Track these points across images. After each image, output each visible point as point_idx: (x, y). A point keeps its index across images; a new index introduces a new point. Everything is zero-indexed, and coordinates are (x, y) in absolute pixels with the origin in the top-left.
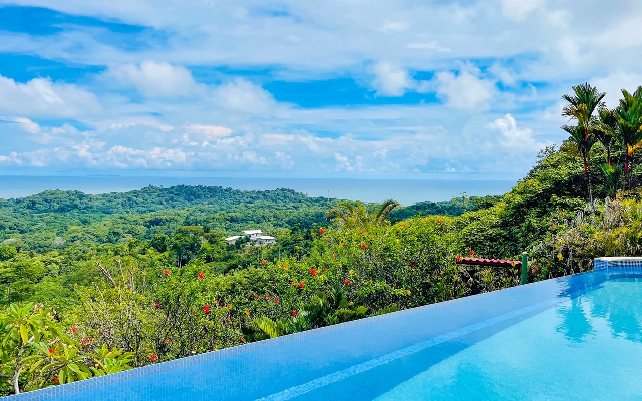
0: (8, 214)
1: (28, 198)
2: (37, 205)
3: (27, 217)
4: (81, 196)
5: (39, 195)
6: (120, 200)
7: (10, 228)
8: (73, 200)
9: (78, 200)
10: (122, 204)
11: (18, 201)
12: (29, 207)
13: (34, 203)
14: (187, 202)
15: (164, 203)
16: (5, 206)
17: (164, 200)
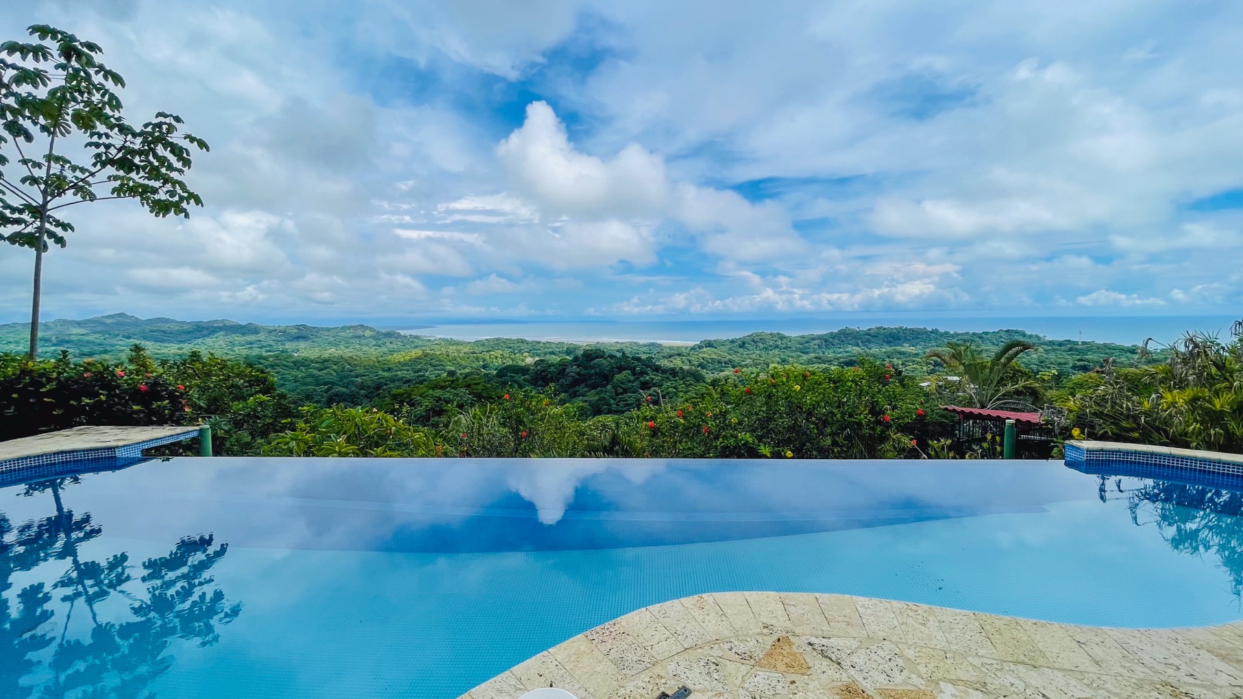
0: (724, 352)
1: (740, 339)
2: (747, 345)
3: (738, 355)
4: (782, 338)
5: (748, 336)
6: (816, 342)
7: (725, 363)
8: (775, 341)
9: (780, 341)
10: (819, 345)
11: (732, 342)
12: (740, 347)
13: (744, 343)
14: (885, 344)
15: (861, 344)
16: (723, 345)
17: (860, 342)
